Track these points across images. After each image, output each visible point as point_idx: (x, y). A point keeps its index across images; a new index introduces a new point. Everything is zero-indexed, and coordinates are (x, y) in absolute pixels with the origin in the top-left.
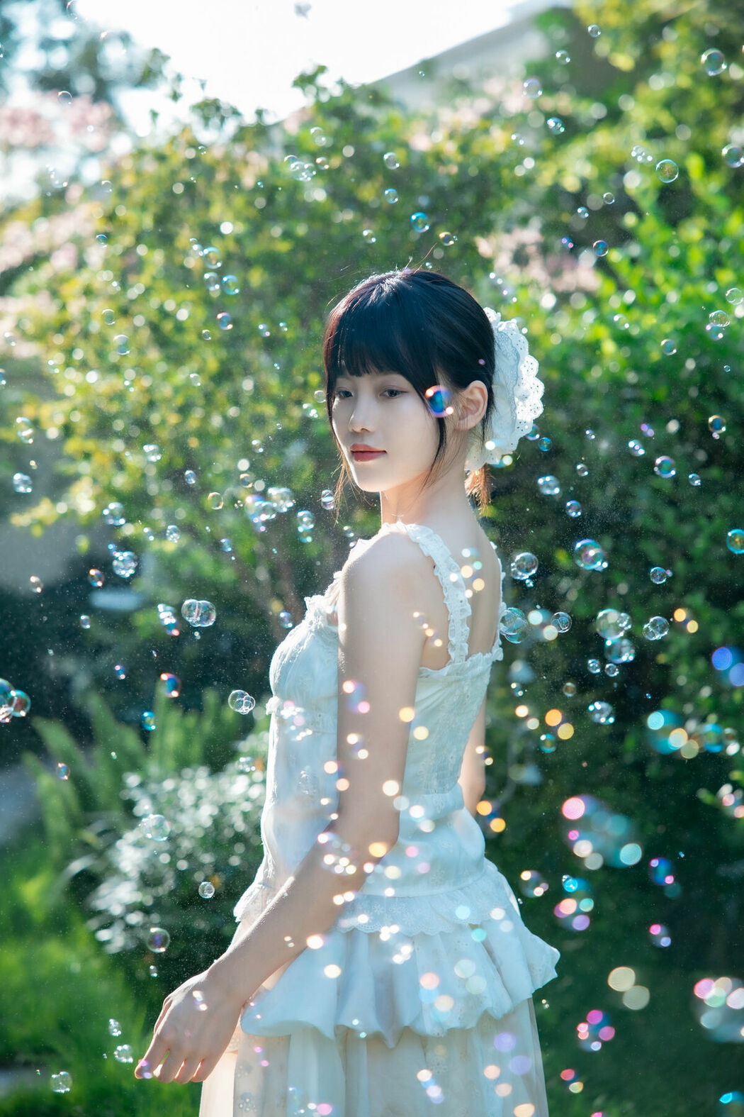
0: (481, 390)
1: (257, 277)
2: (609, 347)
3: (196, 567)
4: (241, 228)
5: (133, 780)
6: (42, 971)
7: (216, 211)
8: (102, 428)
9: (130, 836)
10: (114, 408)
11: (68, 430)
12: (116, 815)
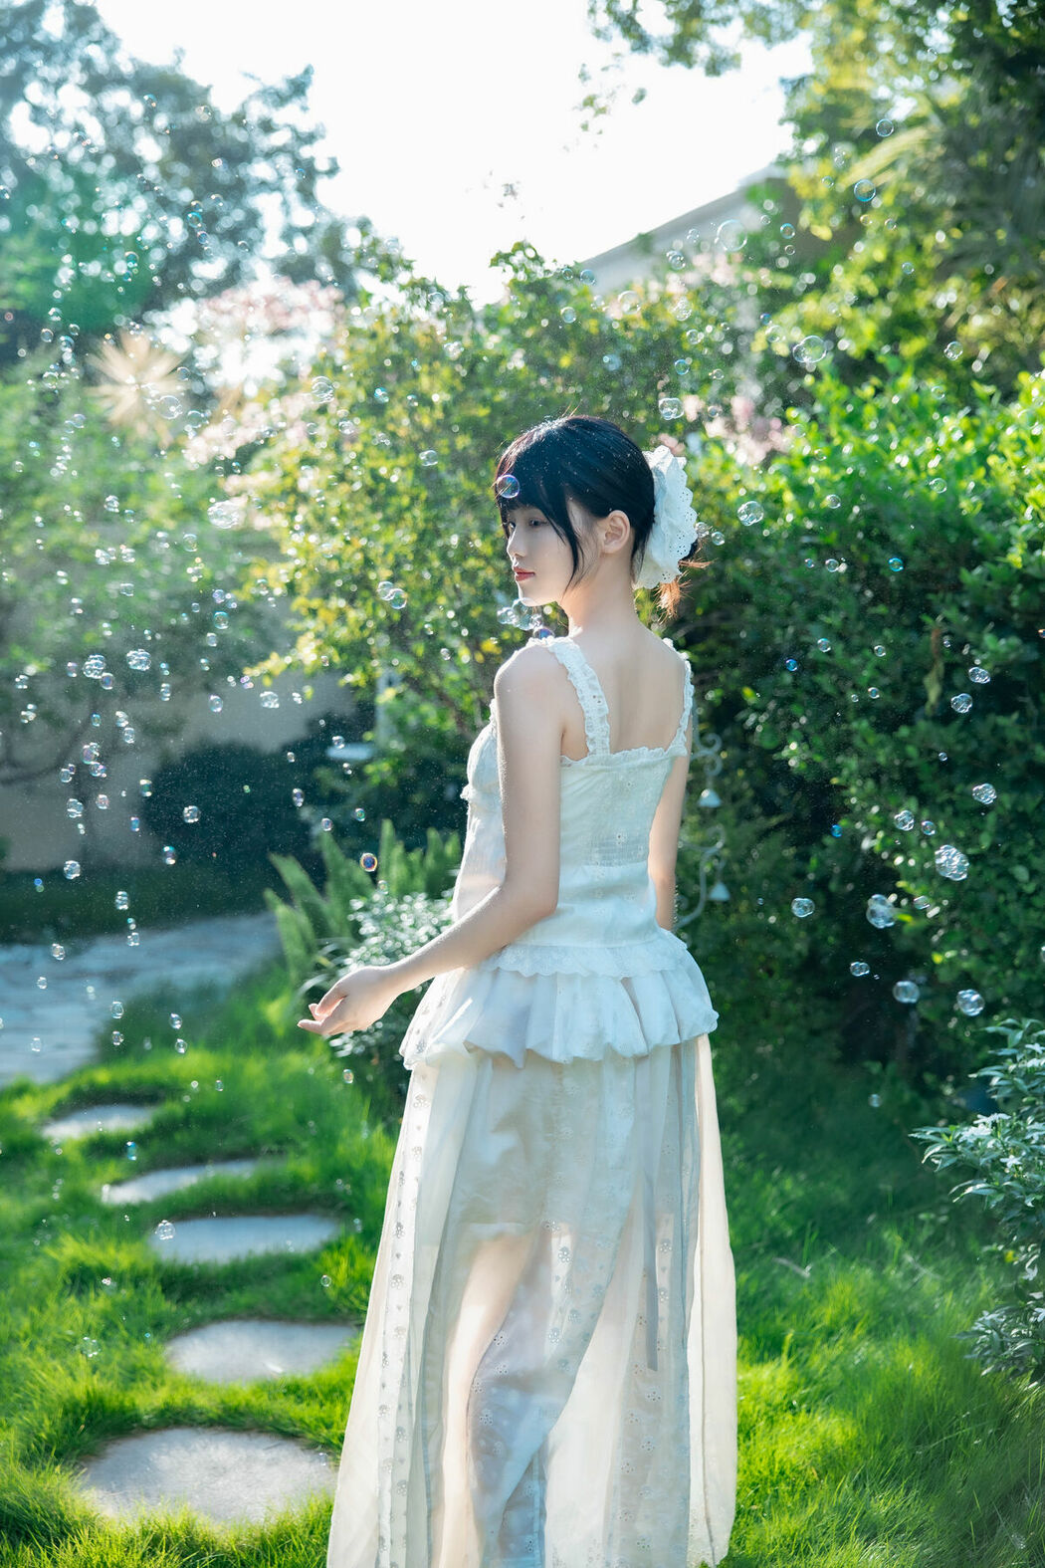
0: (622, 519)
1: (463, 442)
2: (789, 497)
3: (422, 718)
4: (447, 397)
5: (357, 904)
6: (284, 1076)
7: (425, 382)
8: (325, 586)
9: (355, 953)
10: (334, 567)
11: (292, 588)
12: (347, 939)
